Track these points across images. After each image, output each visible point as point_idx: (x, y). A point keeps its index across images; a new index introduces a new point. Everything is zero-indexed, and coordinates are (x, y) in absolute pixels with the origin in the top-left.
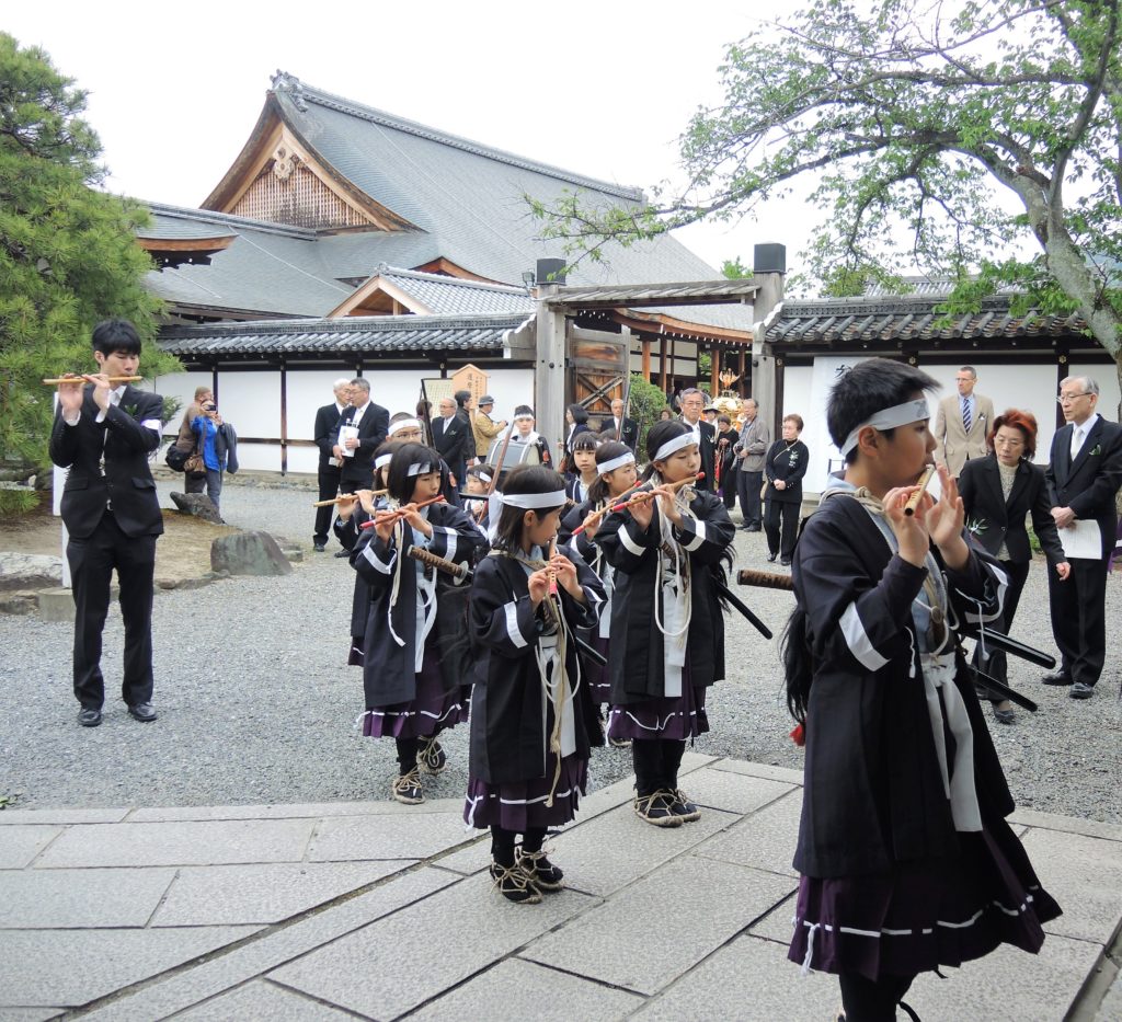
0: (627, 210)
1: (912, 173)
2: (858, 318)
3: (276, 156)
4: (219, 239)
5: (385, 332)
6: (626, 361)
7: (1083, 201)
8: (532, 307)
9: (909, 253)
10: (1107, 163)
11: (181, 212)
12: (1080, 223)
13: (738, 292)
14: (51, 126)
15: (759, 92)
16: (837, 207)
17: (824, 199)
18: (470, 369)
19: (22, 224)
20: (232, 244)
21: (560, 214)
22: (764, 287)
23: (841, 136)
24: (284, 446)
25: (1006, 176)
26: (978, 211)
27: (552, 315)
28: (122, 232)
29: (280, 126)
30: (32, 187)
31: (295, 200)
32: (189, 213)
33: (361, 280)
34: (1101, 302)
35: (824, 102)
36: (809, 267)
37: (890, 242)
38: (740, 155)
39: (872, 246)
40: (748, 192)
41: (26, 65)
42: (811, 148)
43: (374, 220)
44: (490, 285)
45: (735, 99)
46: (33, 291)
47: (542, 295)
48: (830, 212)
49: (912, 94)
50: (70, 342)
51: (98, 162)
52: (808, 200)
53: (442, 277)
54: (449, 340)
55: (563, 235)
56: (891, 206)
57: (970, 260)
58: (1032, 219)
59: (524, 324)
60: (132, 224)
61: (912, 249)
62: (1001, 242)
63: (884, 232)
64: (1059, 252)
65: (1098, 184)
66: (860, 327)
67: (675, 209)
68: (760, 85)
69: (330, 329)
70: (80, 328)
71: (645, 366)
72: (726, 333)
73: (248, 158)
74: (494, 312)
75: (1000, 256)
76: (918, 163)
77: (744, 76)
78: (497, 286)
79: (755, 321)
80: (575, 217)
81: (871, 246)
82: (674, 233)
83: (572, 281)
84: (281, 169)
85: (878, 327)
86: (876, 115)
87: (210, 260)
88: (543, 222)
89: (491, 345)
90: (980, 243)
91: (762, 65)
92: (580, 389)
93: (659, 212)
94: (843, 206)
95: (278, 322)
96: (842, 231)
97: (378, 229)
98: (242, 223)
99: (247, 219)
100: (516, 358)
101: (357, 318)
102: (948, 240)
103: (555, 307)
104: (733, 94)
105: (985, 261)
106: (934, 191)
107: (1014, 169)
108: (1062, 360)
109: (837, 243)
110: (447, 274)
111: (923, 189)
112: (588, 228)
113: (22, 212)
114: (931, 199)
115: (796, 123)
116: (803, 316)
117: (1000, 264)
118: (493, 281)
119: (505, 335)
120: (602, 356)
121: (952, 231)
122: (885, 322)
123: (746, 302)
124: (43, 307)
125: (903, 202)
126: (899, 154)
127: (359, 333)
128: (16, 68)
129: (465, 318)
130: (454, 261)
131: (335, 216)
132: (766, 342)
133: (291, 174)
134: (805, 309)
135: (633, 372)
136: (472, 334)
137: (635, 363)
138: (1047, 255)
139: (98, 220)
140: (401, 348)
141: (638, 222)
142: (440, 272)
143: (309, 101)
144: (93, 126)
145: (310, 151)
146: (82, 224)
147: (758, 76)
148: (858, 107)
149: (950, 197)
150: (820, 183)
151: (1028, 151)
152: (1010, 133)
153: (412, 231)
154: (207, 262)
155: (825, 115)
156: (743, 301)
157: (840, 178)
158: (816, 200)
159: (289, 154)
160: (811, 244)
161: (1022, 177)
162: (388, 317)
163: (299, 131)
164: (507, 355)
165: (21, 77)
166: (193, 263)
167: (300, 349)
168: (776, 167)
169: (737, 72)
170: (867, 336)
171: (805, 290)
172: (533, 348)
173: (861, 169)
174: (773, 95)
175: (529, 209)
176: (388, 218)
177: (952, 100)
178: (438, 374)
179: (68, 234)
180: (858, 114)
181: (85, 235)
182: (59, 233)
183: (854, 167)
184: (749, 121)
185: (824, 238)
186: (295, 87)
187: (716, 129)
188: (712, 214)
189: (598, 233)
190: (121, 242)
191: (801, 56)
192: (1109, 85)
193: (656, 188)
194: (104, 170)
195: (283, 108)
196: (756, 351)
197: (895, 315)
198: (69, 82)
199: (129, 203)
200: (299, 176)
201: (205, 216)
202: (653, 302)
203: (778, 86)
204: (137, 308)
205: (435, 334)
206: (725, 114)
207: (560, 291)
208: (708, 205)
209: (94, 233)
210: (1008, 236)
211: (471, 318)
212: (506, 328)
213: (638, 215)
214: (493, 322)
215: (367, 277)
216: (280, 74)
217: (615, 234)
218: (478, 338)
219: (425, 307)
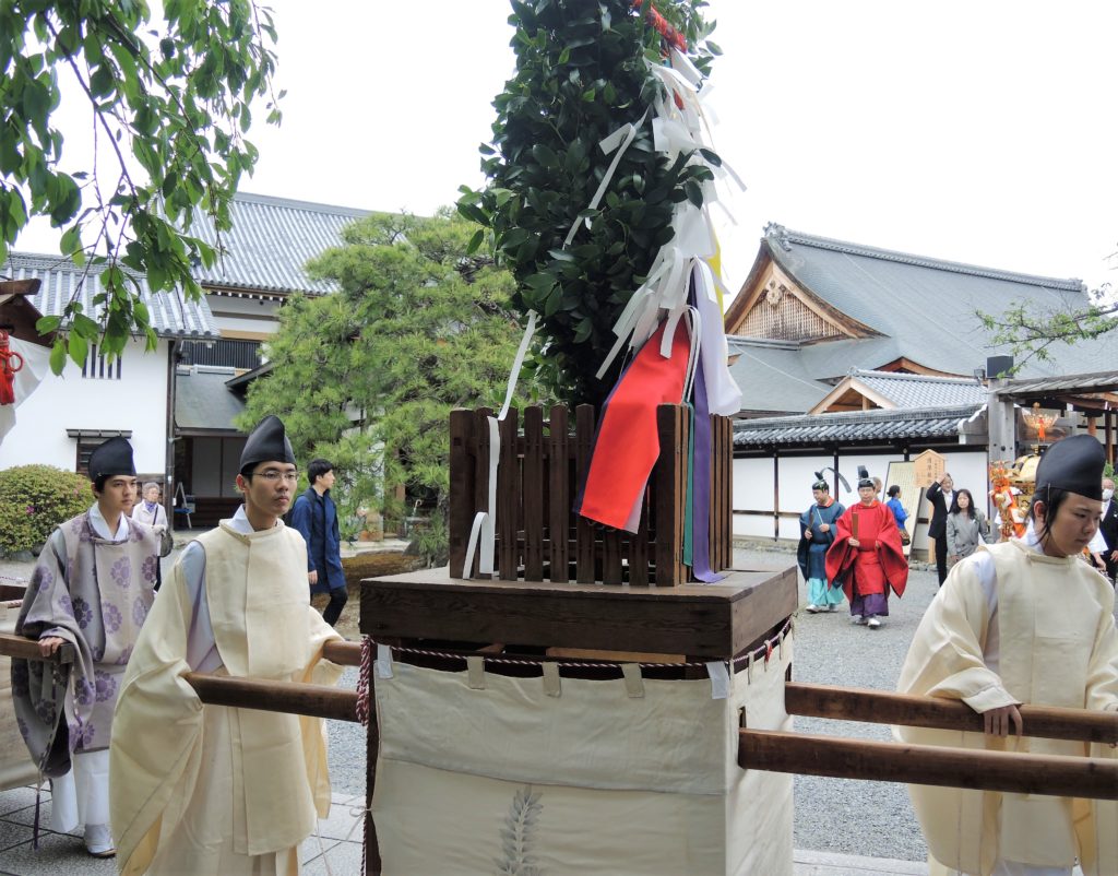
0: (1070, 313)
3: (768, 287)
5: (857, 425)
8: (982, 397)
18: (930, 453)
21: (1008, 323)
24: (777, 518)
27: (1002, 406)
29: (770, 266)
31: (783, 320)
33: (836, 379)
43: (846, 331)
47: (993, 388)
53: (903, 375)
54: (910, 430)
55: (1012, 341)
59: (977, 414)
67: (1115, 310)
69: (813, 423)
73: (748, 290)
74: (949, 404)
78: (950, 379)
80: (1022, 325)
83: (1018, 376)
84: (771, 299)
89: (948, 432)
93: (1101, 314)
95: (772, 420)
97: (849, 337)
99: (747, 338)
100: (970, 443)
101: (835, 414)
103: (1005, 398)
110: (907, 371)
112: (1034, 333)
118: (947, 374)
119: (960, 424)
120: (1050, 437)
127: (835, 426)
129: (924, 410)
131: (815, 329)
133: (780, 300)
136: (931, 423)
140: (871, 437)
141: (1082, 324)
142: (901, 370)
145: (794, 280)
153: (876, 337)
159: (778, 285)
162: (858, 412)
163: (786, 267)
164: (963, 441)
167: (789, 440)
172: (985, 434)
175: (979, 322)
176: (857, 328)
178: (902, 457)
186: (782, 233)
189: (1043, 336)
193: (1097, 292)
195: (774, 251)
200: (786, 301)
202: (1097, 389)
205: (899, 425)
207: (1009, 384)
211: (928, 410)
212: (961, 418)
213: (1081, 317)
214: (948, 412)
215: (842, 377)
216: (770, 225)
217: (1059, 336)
218: (937, 426)
219: (890, 402)
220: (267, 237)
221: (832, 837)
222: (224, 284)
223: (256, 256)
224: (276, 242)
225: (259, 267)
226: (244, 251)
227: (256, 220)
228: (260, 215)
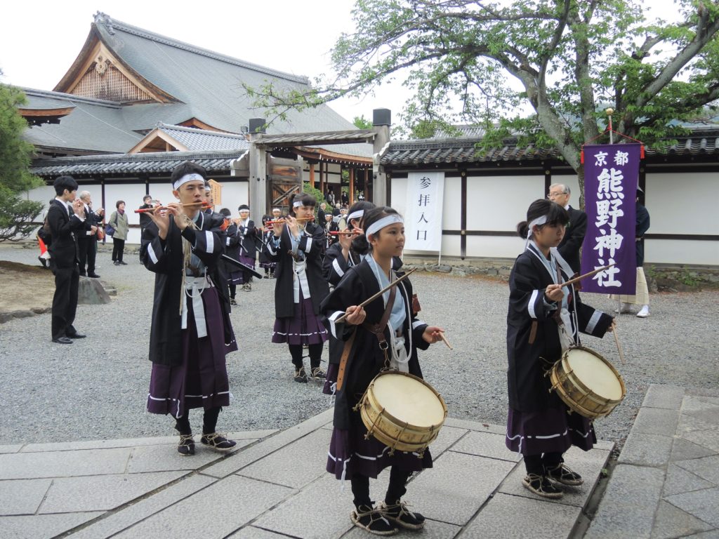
0: (300, 90)
1: (461, 68)
2: (433, 151)
3: (97, 60)
4: (65, 109)
5: (162, 162)
6: (301, 176)
7: (557, 84)
8: (246, 146)
9: (460, 114)
10: (571, 63)
11: (42, 93)
12: (556, 95)
13: (365, 136)
15: (374, 24)
16: (419, 88)
17: (412, 84)
20: (72, 111)
21: (263, 94)
22: (379, 134)
23: (421, 48)
25: (514, 70)
26: (498, 90)
27: (258, 151)
28: (10, 107)
29: (97, 46)
31: (108, 85)
32: (47, 94)
33: (147, 131)
34: (568, 141)
35: (412, 29)
36: (403, 121)
37: (449, 108)
38: (365, 59)
39: (440, 110)
40: (369, 81)
42: (404, 56)
43: (154, 97)
44: (222, 133)
45: (361, 28)
47: (253, 140)
48: (416, 91)
49: (462, 25)
52: (403, 85)
53: (194, 129)
55: (264, 106)
56: (450, 87)
57: (495, 117)
58: (529, 94)
59: (242, 156)
60: (16, 102)
61: (462, 111)
62: (511, 107)
63: (446, 102)
64: (544, 112)
65: (565, 75)
66: (434, 155)
67: (327, 91)
68: (375, 20)
69: (130, 160)
71: (311, 178)
72: (357, 159)
73: (81, 62)
74: (224, 149)
75: (511, 115)
76: (464, 63)
77: (366, 15)
78: (226, 134)
79: (374, 153)
80: (271, 95)
81: (438, 110)
82: (328, 104)
83: (269, 132)
84: (101, 67)
85: (444, 155)
86: (440, 37)
87: (60, 121)
88: (253, 99)
89: (224, 168)
90: (500, 108)
91: (376, 9)
92: (275, 193)
93: (318, 92)
94: (423, 88)
95: (100, 156)
96: (422, 102)
97: (156, 102)
98: (78, 99)
99: (81, 97)
100: (239, 175)
101: (146, 154)
102: (482, 106)
103: (260, 146)
104: (360, 26)
105: (502, 118)
106: (473, 79)
107: (519, 66)
108: (547, 173)
109: (420, 108)
110: (197, 127)
111: (467, 78)
112: (279, 102)
114: (472, 83)
115: (397, 42)
116: (402, 150)
117: (511, 120)
118: (223, 131)
119: (232, 162)
120: (287, 173)
121: (484, 101)
122: (447, 153)
123: (369, 142)
125: (456, 85)
126: (454, 58)
127: (147, 162)
129: (208, 153)
130: (201, 120)
131: (132, 94)
132: (381, 164)
133: (106, 70)
134: (402, 146)
135: (305, 182)
136: (212, 162)
137: (305, 176)
138: (538, 115)
141: (307, 98)
142: (193, 126)
143: (116, 29)
145: (117, 57)
147: (374, 15)
148: (430, 32)
149: (483, 82)
150: (409, 74)
151: (526, 56)
152: (516, 46)
153: (175, 103)
154: (58, 122)
155: (411, 36)
156: (367, 142)
157: (420, 71)
158: (407, 84)
159: (104, 59)
160: (405, 109)
161: (522, 71)
162: (164, 153)
163: (110, 46)
164: (233, 174)
166: (49, 123)
167: (113, 172)
168: (385, 66)
169: (362, 13)
170: (438, 160)
171: (402, 135)
172: (247, 170)
173: (433, 66)
174: (383, 26)
175: (245, 91)
176: (162, 95)
177: (484, 28)
180: (431, 36)
183: (429, 66)
184: (370, 41)
185: (413, 106)
186: (107, 21)
187: (351, 46)
188: (349, 93)
189: (284, 104)
190: (9, 113)
191: (398, 4)
192: (570, 19)
193: (317, 79)
195: (102, 33)
196: (375, 169)
197: (453, 148)
199: (14, 90)
200: (110, 72)
201: (56, 95)
202: (316, 142)
203: (385, 21)
204: (18, 151)
206: (356, 38)
207: (263, 137)
208: (347, 88)
210: (515, 104)
211: (211, 153)
212: (232, 158)
213: (307, 94)
214: (224, 155)
215: (151, 130)
216: (99, 13)
217: (293, 105)
218: (216, 164)
219: (185, 146)
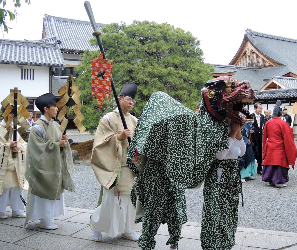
3: (247, 50)
4: (232, 72)
5: (274, 94)
11: (224, 66)
14: (192, 50)
19: (186, 73)
20: (236, 73)
28: (208, 73)
29: (247, 43)
30: (188, 64)
31: (252, 60)
32: (226, 66)
33: (268, 80)
41: (186, 36)
43: (272, 64)
46: (188, 89)
50: (196, 101)
51: (202, 57)
54: (291, 95)
60: (210, 71)
69: (260, 93)
70: (198, 97)
73: (240, 51)
84: (248, 54)
97: (273, 66)
98: (239, 67)
99: (240, 66)
101: (267, 90)
110: (291, 77)
113: (185, 70)
124: (190, 92)
127: (267, 94)
128: (184, 37)
129: (296, 89)
130: (293, 73)
131: (262, 63)
133: (251, 54)
139: (202, 71)
140: (279, 97)
142: (289, 76)
143: (255, 35)
144: (201, 49)
145: (255, 48)
146: (199, 72)
153: (282, 66)
159: (250, 49)
162: (275, 89)
163: (252, 43)
165: (185, 39)
176: (276, 63)
178: (289, 104)
179: (196, 75)
181: (199, 75)
182: (194, 75)
186: (251, 32)
194: (204, 59)
195: (249, 38)
198: (196, 39)
199: (209, 66)
200: (253, 54)
201: (230, 67)
205: (288, 93)
209: (201, 74)
215: (270, 79)
216: (247, 29)
219: (285, 86)
220: (83, 34)
221: (254, 223)
222: (69, 50)
223: (79, 40)
224: (86, 36)
225: (80, 45)
226: (76, 39)
227: (79, 29)
228: (81, 27)
